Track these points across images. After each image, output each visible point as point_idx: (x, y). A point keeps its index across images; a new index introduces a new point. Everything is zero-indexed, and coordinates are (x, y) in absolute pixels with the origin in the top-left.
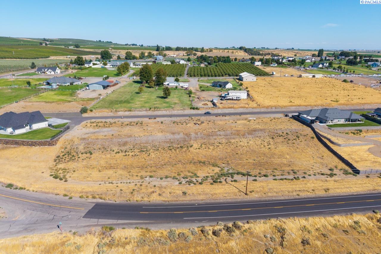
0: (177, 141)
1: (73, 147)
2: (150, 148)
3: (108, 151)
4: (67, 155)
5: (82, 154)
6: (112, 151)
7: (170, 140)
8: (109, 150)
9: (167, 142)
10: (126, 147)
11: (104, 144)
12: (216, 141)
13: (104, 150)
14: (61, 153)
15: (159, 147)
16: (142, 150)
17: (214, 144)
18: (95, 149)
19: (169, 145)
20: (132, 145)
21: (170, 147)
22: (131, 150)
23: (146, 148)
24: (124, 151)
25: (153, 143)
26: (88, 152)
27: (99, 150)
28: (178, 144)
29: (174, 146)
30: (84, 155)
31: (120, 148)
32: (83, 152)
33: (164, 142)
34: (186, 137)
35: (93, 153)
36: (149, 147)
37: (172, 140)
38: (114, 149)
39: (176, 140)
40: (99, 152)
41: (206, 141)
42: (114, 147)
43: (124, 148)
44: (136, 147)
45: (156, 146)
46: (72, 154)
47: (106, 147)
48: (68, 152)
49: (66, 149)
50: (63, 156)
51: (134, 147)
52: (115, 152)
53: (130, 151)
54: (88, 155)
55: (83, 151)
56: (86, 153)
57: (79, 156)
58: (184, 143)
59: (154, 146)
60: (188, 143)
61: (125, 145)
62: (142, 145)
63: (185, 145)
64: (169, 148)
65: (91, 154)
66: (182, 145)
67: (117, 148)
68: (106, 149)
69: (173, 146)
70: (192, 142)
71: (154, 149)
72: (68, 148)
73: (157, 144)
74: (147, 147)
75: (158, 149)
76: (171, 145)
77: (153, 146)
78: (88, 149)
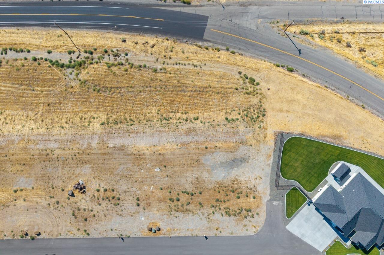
0: (119, 133)
1: (251, 128)
2: (156, 124)
3: (208, 122)
4: (254, 117)
5: (238, 119)
6: (203, 122)
7: (129, 135)
8: (207, 124)
9: (134, 132)
10: (187, 127)
11: (214, 133)
12: (67, 131)
13: (213, 124)
14: (263, 120)
15: (145, 124)
16: (167, 122)
17: (71, 127)
18: (224, 125)
19: (132, 127)
20: (180, 130)
21: (131, 125)
22: (180, 123)
23: (162, 124)
24: (188, 121)
25: (153, 130)
26: (231, 121)
27: (219, 124)
28: (119, 128)
29: (125, 126)
30: (235, 118)
31: (194, 126)
32: (237, 121)
33: (138, 132)
34: (106, 139)
35: (226, 120)
36: (158, 125)
37: (127, 134)
38: (201, 125)
39: (121, 135)
40: (218, 122)
41: (80, 133)
42: (202, 127)
43: (189, 125)
44: (174, 127)
45: (149, 127)
46: (249, 119)
47: (212, 128)
48: (254, 121)
49: (259, 126)
50: (258, 117)
51: (177, 126)
52: (199, 120)
53: (181, 121)
54: (230, 118)
55: (238, 123)
56: (233, 120)
57: (240, 115)
58: (111, 130)
59: (152, 127)
60: (105, 129)
61: (188, 130)
62: (167, 129)
63: (111, 127)
64: (132, 123)
65: (227, 119)
66: (115, 126)
67: (198, 126)
68: (211, 125)
69: (127, 125)
70: (99, 132)
71: (152, 123)
72: (257, 127)
73: (148, 130)
74: (161, 127)
75: (147, 121)
76: (130, 127)
77: (154, 126)
78: (232, 126)
